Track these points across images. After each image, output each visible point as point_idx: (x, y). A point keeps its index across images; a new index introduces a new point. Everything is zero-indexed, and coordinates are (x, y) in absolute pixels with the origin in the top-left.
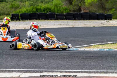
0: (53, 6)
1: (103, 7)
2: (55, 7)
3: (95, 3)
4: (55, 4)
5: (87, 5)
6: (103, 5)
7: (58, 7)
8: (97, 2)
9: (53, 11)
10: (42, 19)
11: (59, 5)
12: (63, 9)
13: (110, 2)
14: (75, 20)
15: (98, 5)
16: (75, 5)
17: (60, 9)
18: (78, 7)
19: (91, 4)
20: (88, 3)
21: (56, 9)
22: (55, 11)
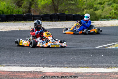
0: (6, 9)
1: (55, 9)
2: (8, 9)
3: (49, 5)
4: (8, 6)
5: (40, 7)
6: (56, 7)
7: (11, 10)
8: (50, 4)
9: (6, 13)
10: (20, 20)
11: (12, 8)
12: (16, 12)
13: (64, 4)
14: (52, 21)
15: (51, 7)
16: (25, 7)
17: (12, 11)
18: (28, 10)
19: (44, 6)
20: (42, 5)
21: (8, 11)
22: (8, 13)
